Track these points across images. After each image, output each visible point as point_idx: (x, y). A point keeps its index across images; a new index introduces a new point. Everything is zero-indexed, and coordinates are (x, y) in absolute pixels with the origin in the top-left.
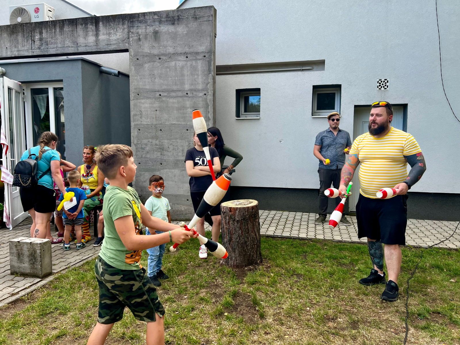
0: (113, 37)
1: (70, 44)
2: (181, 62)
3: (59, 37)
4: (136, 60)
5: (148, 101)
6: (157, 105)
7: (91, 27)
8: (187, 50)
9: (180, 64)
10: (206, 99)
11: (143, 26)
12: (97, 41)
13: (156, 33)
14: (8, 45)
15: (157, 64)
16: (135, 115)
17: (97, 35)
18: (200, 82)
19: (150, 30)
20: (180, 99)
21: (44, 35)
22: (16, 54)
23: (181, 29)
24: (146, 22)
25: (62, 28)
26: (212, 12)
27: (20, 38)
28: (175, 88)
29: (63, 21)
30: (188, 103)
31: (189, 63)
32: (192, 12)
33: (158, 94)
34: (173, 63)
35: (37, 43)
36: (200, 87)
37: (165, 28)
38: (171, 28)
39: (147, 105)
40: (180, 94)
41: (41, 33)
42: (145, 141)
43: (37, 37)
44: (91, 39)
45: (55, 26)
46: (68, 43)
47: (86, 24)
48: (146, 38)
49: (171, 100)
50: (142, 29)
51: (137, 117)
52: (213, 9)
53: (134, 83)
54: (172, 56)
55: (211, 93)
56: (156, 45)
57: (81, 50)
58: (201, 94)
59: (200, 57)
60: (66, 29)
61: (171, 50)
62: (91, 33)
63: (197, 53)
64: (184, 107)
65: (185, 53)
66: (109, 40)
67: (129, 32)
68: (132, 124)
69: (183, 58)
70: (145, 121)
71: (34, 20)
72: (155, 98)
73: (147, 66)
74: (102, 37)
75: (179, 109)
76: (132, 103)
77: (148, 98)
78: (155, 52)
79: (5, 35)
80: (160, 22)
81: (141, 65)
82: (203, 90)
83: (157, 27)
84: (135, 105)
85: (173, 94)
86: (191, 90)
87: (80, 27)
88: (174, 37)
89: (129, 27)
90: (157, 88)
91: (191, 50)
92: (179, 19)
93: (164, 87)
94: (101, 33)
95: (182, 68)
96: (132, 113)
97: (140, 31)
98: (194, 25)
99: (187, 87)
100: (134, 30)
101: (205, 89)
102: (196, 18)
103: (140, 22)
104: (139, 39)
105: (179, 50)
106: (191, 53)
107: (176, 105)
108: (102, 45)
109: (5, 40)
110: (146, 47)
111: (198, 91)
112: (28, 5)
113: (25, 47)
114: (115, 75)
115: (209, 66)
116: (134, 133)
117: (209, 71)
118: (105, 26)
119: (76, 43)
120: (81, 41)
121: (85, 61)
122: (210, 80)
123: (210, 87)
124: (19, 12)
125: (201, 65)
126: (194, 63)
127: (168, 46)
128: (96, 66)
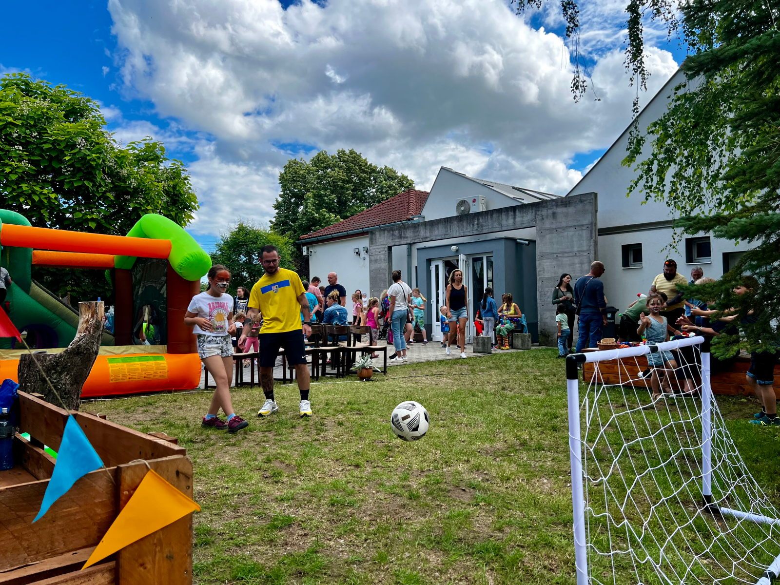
0: (525, 219)
1: (497, 226)
2: (571, 232)
3: (490, 221)
4: (541, 232)
5: (549, 261)
6: (555, 263)
7: (511, 213)
8: (575, 223)
9: (571, 233)
10: (589, 257)
11: (545, 210)
12: (515, 222)
13: (554, 214)
14: (457, 229)
15: (554, 235)
16: (540, 271)
17: (514, 218)
18: (585, 244)
19: (550, 212)
20: (571, 258)
21: (480, 221)
22: (462, 234)
23: (571, 210)
24: (547, 207)
25: (492, 215)
26: (593, 197)
27: (465, 224)
28: (567, 250)
29: (492, 210)
30: (577, 260)
31: (577, 233)
32: (579, 198)
33: (555, 255)
34: (566, 233)
35: (476, 226)
36: (585, 248)
37: (560, 210)
38: (564, 210)
39: (548, 264)
40: (571, 254)
41: (478, 220)
42: (547, 289)
43: (476, 222)
44: (511, 221)
45: (487, 214)
46: (496, 225)
47: (508, 211)
48: (547, 217)
49: (565, 259)
50: (544, 212)
51: (541, 273)
52: (593, 195)
53: (540, 248)
54: (564, 229)
55: (592, 252)
56: (554, 222)
57: (503, 229)
58: (586, 254)
59: (585, 228)
60: (495, 216)
61: (564, 225)
62: (510, 217)
63: (583, 225)
64: (573, 264)
65: (574, 226)
66: (522, 221)
67: (536, 214)
68: (538, 277)
69: (573, 229)
70: (546, 275)
71: (473, 210)
72: (554, 258)
73: (548, 236)
74: (518, 219)
75: (570, 265)
76: (537, 263)
77: (549, 259)
78: (554, 226)
79: (455, 223)
80: (557, 206)
81: (544, 236)
82: (587, 251)
83: (554, 209)
84: (540, 264)
85: (566, 255)
86: (579, 251)
87: (503, 214)
88: (566, 215)
89: (536, 211)
90: (555, 251)
91: (579, 223)
92: (569, 203)
93: (560, 250)
94: (517, 217)
95: (572, 236)
96: (538, 270)
98: (580, 206)
99: (576, 249)
100: (539, 213)
101: (589, 250)
102: (581, 202)
103: (544, 207)
104: (543, 219)
105: (570, 224)
106: (578, 226)
107: (568, 262)
108: (518, 225)
109: (455, 226)
110: (548, 224)
111: (584, 251)
112: (468, 198)
113: (468, 230)
114: (526, 244)
115: (591, 233)
116: (539, 284)
117: (591, 236)
118: (520, 212)
119: (501, 225)
120: (504, 222)
121: (507, 239)
122: (592, 243)
123: (592, 248)
124: (462, 203)
125: (585, 233)
126: (580, 232)
127: (562, 221)
128: (514, 240)
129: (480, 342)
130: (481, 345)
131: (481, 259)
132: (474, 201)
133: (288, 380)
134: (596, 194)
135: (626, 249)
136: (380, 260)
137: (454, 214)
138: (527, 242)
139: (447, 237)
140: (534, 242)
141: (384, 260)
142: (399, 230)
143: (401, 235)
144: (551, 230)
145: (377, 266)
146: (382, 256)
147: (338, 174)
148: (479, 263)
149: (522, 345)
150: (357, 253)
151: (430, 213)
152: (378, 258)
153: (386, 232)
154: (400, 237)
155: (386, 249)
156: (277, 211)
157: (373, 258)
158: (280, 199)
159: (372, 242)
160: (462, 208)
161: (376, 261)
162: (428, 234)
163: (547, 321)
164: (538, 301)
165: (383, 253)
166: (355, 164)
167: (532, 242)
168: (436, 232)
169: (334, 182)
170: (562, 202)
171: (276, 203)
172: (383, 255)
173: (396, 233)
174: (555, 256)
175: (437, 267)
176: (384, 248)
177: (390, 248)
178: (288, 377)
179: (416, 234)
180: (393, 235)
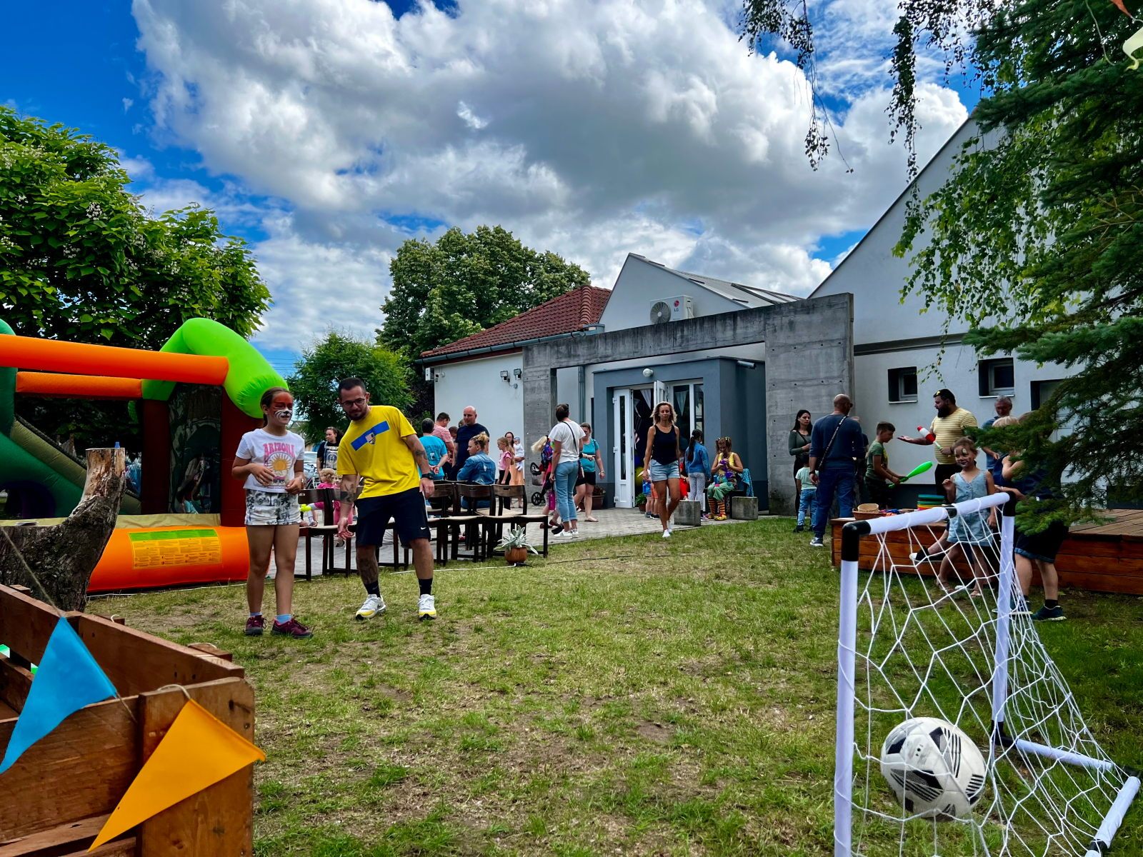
0: (750, 330)
1: (709, 340)
2: (815, 351)
3: (698, 333)
4: (772, 349)
5: (784, 391)
6: (792, 394)
7: (729, 322)
8: (822, 338)
9: (814, 352)
10: (842, 386)
11: (778, 318)
12: (735, 334)
13: (791, 324)
14: (652, 344)
15: (792, 354)
16: (771, 406)
17: (735, 329)
18: (836, 368)
19: (786, 320)
20: (815, 388)
21: (685, 333)
22: (659, 352)
23: (816, 318)
24: (782, 313)
25: (702, 324)
26: (847, 299)
27: (663, 337)
28: (810, 376)
29: (703, 318)
30: (823, 391)
31: (824, 351)
32: (827, 300)
34: (807, 353)
35: (679, 340)
36: (836, 374)
37: (800, 318)
38: (806, 318)
39: (782, 396)
40: (815, 382)
41: (682, 331)
42: (780, 432)
43: (679, 335)
44: (729, 333)
45: (695, 323)
46: (707, 339)
47: (725, 320)
48: (781, 329)
49: (806, 389)
50: (777, 320)
51: (773, 409)
52: (847, 297)
53: (771, 373)
54: (806, 345)
55: (846, 380)
56: (791, 335)
57: (719, 345)
58: (837, 382)
59: (835, 344)
60: (706, 325)
61: (805, 339)
62: (728, 328)
63: (832, 341)
64: (819, 396)
65: (820, 341)
66: (746, 333)
67: (765, 323)
68: (768, 415)
69: (818, 346)
70: (780, 412)
71: (675, 317)
72: (791, 388)
73: (782, 356)
74: (739, 331)
75: (814, 398)
76: (767, 394)
77: (783, 388)
78: (790, 341)
79: (649, 335)
80: (796, 312)
81: (777, 356)
82: (839, 377)
83: (792, 317)
84: (770, 396)
85: (808, 383)
86: (827, 378)
87: (719, 323)
88: (809, 325)
89: (765, 319)
90: (793, 378)
91: (826, 338)
92: (814, 308)
93: (800, 376)
94: (738, 327)
95: (817, 356)
96: (767, 405)
97: (775, 322)
98: (828, 313)
99: (822, 375)
100: (770, 322)
101: (841, 376)
102: (830, 306)
103: (777, 313)
104: (775, 331)
105: (814, 338)
106: (826, 341)
107: (811, 394)
108: (739, 339)
109: (649, 340)
110: (782, 338)
111: (833, 378)
112: (668, 299)
113: (667, 345)
114: (751, 367)
115: (845, 352)
116: (769, 424)
117: (845, 357)
118: (742, 320)
119: (714, 338)
120: (719, 335)
121: (723, 359)
122: (846, 366)
123: (846, 373)
124: (660, 306)
125: (836, 352)
126: (829, 351)
127: (803, 335)
128: (733, 361)
129: (685, 508)
130: (685, 513)
131: (687, 388)
132: (677, 304)
133: (402, 565)
134: (851, 296)
135: (894, 375)
136: (540, 388)
137: (647, 321)
138: (752, 364)
139: (636, 355)
140: (762, 363)
141: (545, 389)
142: (567, 346)
143: (569, 352)
144: (787, 347)
145: (535, 397)
146: (542, 383)
147: (477, 261)
148: (683, 394)
149: (745, 514)
150: (505, 378)
151: (613, 320)
152: (536, 385)
153: (548, 348)
154: (569, 356)
155: (549, 373)
156: (387, 315)
157: (528, 386)
158: (391, 298)
159: (527, 361)
160: (660, 314)
161: (533, 390)
162: (609, 352)
163: (780, 478)
164: (769, 450)
165: (544, 378)
166: (503, 249)
167: (760, 364)
168: (621, 349)
169: (471, 274)
170: (803, 306)
171: (385, 304)
172: (544, 381)
173: (563, 349)
174: (793, 385)
175: (622, 399)
176: (546, 371)
177: (554, 372)
178: (401, 560)
179: (592, 351)
180: (558, 352)
